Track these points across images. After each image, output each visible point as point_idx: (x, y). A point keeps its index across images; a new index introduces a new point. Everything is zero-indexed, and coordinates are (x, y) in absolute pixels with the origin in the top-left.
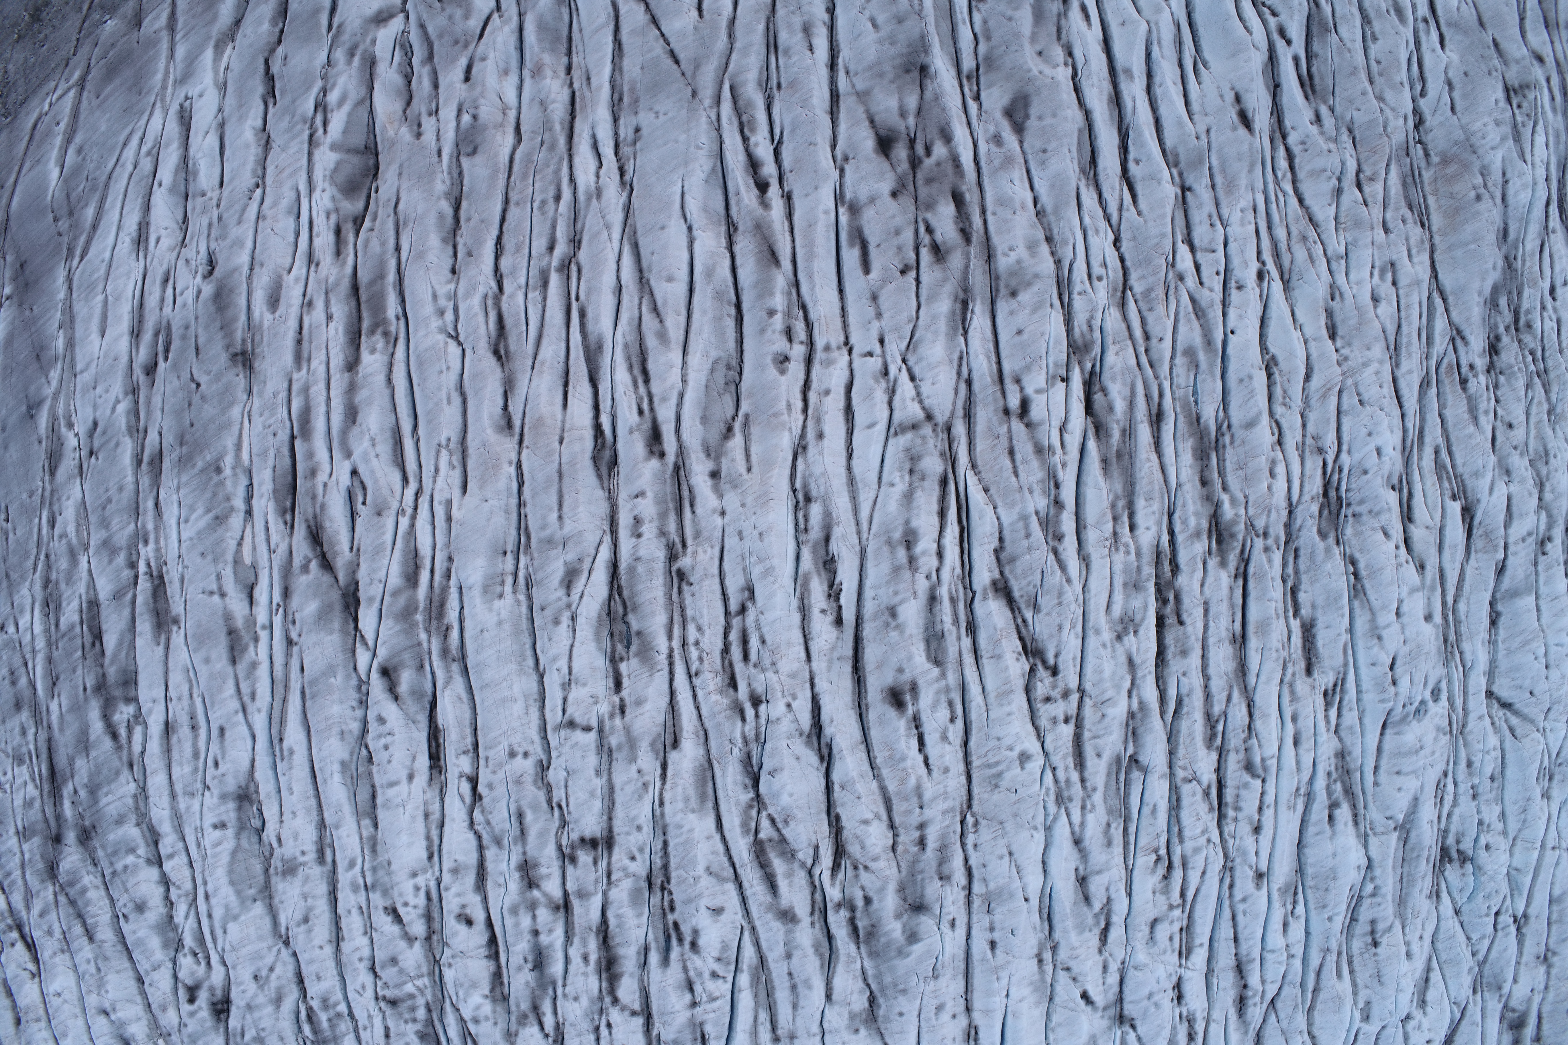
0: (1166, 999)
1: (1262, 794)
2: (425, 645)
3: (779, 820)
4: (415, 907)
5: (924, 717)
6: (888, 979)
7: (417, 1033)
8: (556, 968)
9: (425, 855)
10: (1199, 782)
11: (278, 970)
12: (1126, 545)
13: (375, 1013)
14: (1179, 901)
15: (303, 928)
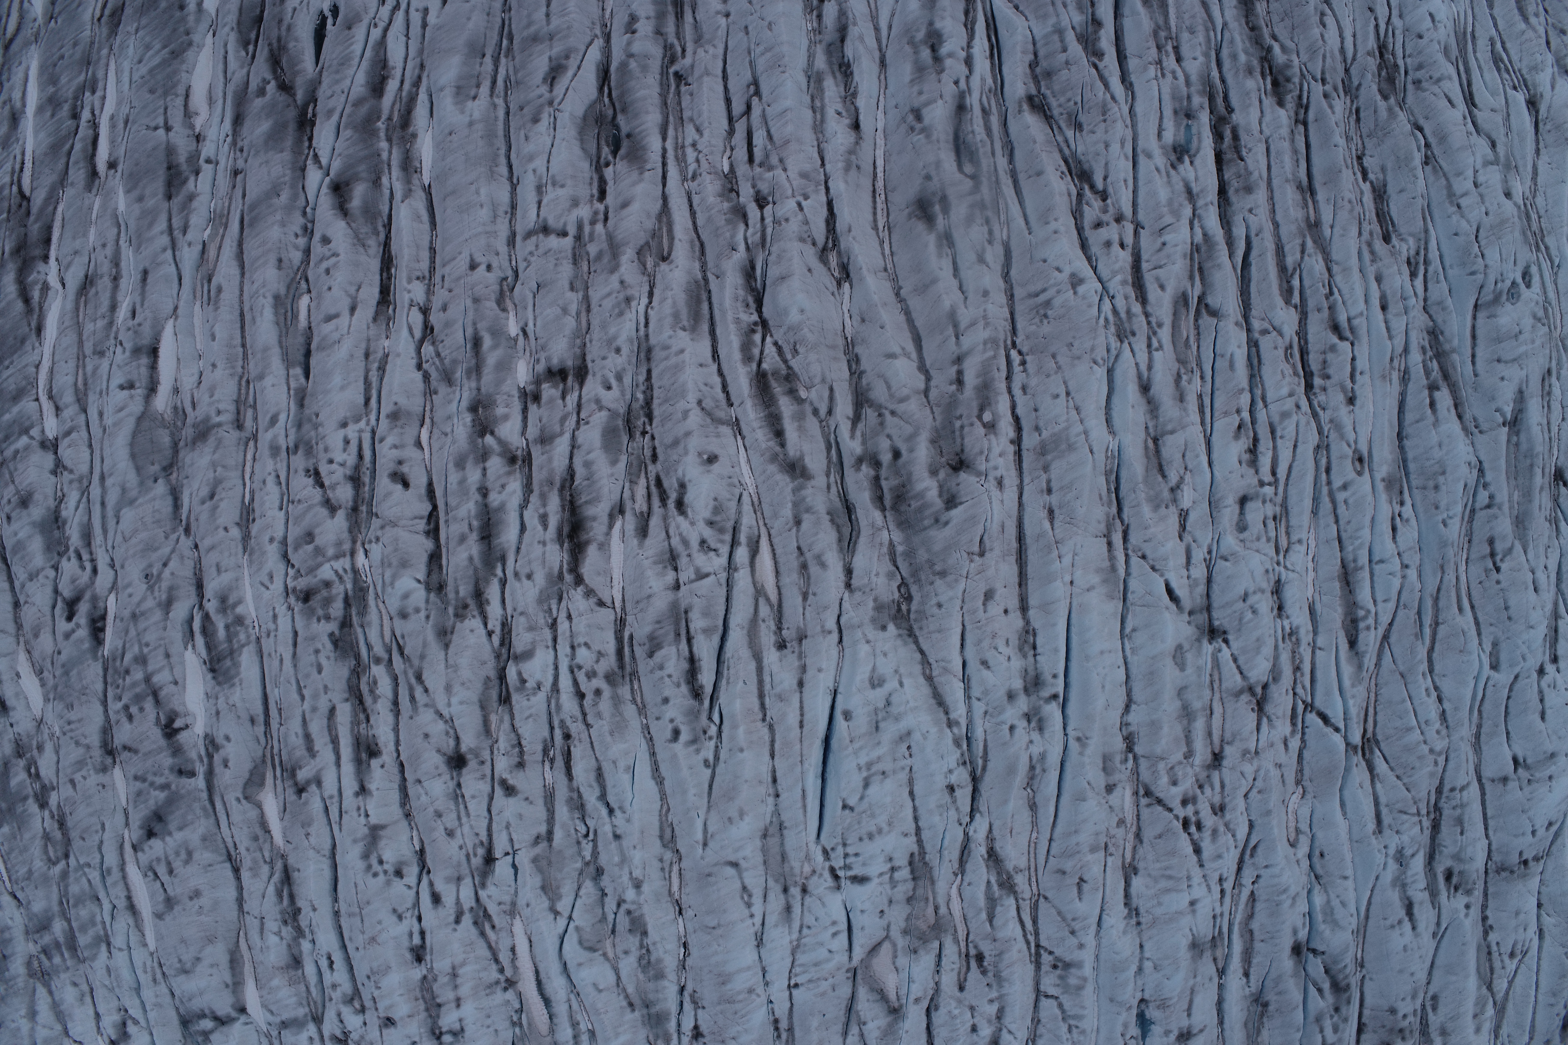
0: (1265, 604)
1: (1353, 359)
2: (385, 155)
3: (787, 349)
4: (342, 465)
5: (957, 235)
6: (922, 555)
7: (331, 635)
8: (509, 535)
9: (361, 400)
10: (1281, 334)
11: (172, 564)
12: (1173, 72)
13: (281, 610)
14: (1271, 479)
15: (208, 504)
